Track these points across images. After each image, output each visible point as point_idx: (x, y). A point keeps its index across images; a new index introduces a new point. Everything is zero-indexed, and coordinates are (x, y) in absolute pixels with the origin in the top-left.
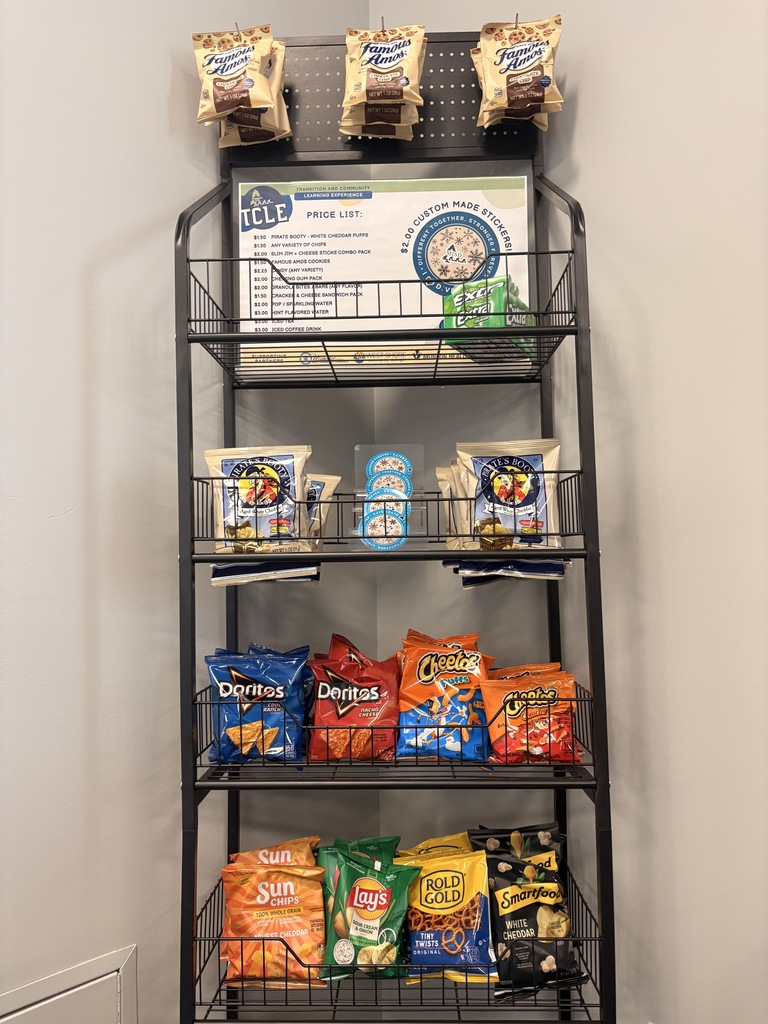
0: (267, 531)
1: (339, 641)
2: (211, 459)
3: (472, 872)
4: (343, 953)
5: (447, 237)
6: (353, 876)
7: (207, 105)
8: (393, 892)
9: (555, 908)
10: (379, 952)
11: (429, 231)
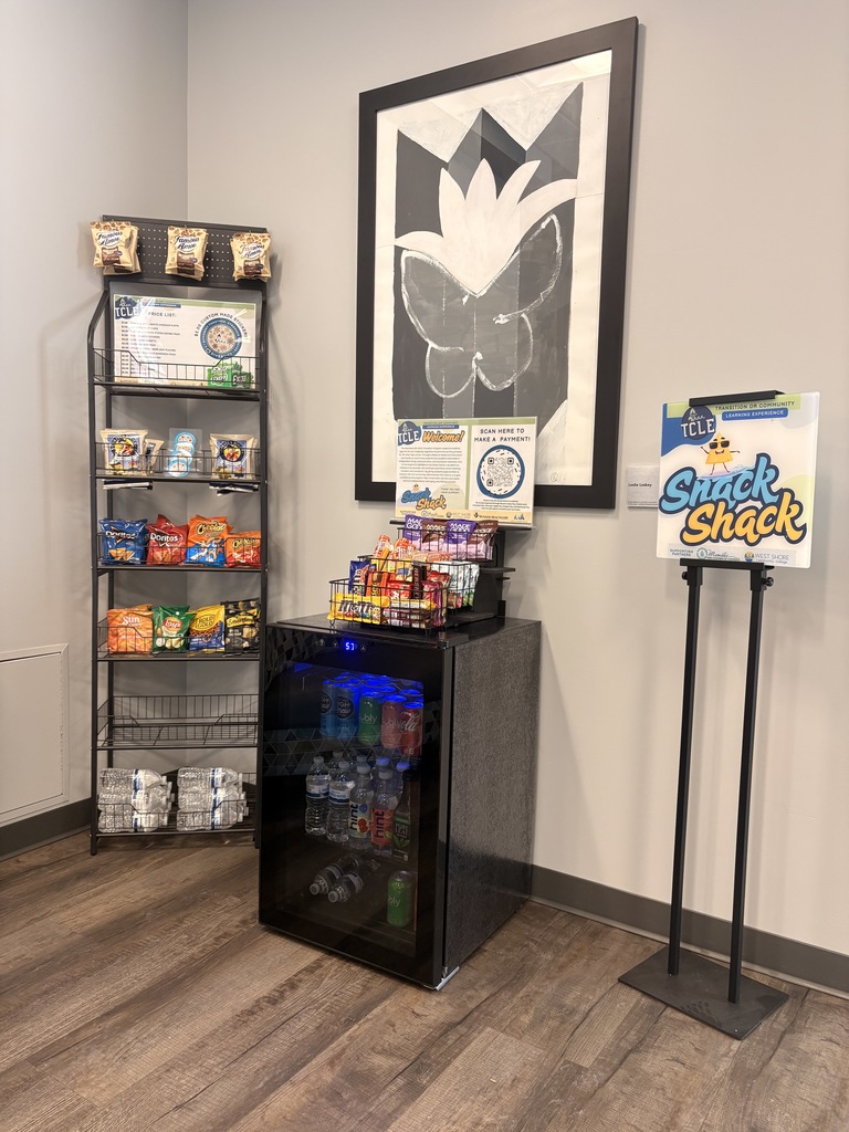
0: (127, 466)
1: (161, 517)
2: (104, 435)
3: (219, 613)
4: (159, 642)
5: (218, 330)
6: (165, 616)
7: (98, 261)
8: (183, 622)
9: (252, 626)
10: (176, 643)
11: (209, 326)
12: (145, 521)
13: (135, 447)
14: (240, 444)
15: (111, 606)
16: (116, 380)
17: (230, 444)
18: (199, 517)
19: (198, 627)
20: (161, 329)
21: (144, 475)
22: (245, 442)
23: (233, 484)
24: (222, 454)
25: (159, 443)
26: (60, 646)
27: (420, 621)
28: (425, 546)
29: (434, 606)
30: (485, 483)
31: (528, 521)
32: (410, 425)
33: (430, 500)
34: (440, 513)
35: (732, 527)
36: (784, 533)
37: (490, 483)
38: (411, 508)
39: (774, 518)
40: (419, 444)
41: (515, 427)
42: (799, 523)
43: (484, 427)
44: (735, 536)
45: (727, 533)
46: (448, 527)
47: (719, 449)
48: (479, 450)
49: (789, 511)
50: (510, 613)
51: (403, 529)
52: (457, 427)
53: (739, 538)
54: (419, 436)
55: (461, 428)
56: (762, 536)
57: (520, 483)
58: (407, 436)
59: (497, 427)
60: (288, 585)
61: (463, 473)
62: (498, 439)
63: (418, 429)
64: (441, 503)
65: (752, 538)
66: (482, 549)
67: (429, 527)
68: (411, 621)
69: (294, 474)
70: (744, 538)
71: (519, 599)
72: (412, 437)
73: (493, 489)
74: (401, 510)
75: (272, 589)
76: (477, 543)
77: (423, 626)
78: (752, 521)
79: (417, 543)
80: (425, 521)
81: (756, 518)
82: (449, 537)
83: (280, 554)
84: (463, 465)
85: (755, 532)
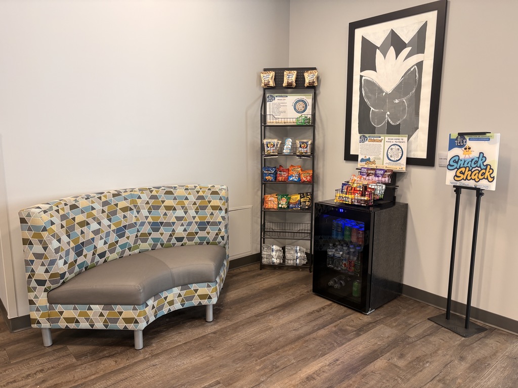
0: (272, 151)
1: (280, 166)
2: (265, 141)
3: (298, 197)
4: (280, 206)
5: (299, 104)
6: (282, 197)
7: (263, 85)
8: (287, 200)
9: (308, 201)
10: (285, 206)
11: (296, 102)
12: (275, 167)
13: (274, 145)
14: (306, 143)
15: (265, 195)
16: (268, 124)
17: (303, 143)
18: (292, 166)
19: (291, 201)
20: (281, 104)
21: (276, 154)
22: (308, 142)
23: (304, 156)
24: (300, 146)
25: (280, 142)
26: (250, 206)
27: (364, 204)
28: (368, 178)
29: (369, 199)
30: (389, 156)
31: (404, 169)
32: (364, 136)
33: (370, 161)
34: (373, 166)
35: (471, 176)
36: (487, 179)
37: (391, 156)
38: (363, 163)
39: (484, 174)
40: (367, 142)
41: (400, 138)
42: (492, 176)
43: (389, 138)
44: (471, 179)
45: (469, 178)
46: (376, 172)
47: (467, 150)
48: (387, 145)
49: (489, 172)
50: (397, 200)
51: (360, 172)
52: (380, 137)
53: (473, 180)
54: (367, 140)
55: (382, 138)
56: (480, 179)
57: (401, 157)
58: (363, 139)
59: (394, 138)
60: (321, 188)
61: (382, 153)
62: (394, 142)
63: (367, 137)
64: (374, 162)
65: (477, 180)
66: (387, 180)
67: (369, 172)
68: (361, 203)
69: (323, 151)
70: (474, 179)
71: (401, 196)
72: (365, 140)
73: (392, 159)
74: (360, 165)
75: (315, 189)
76: (385, 177)
77: (365, 205)
78: (477, 174)
79: (365, 177)
80: (368, 169)
81: (479, 173)
82: (376, 175)
83: (318, 177)
84: (382, 150)
85: (478, 178)
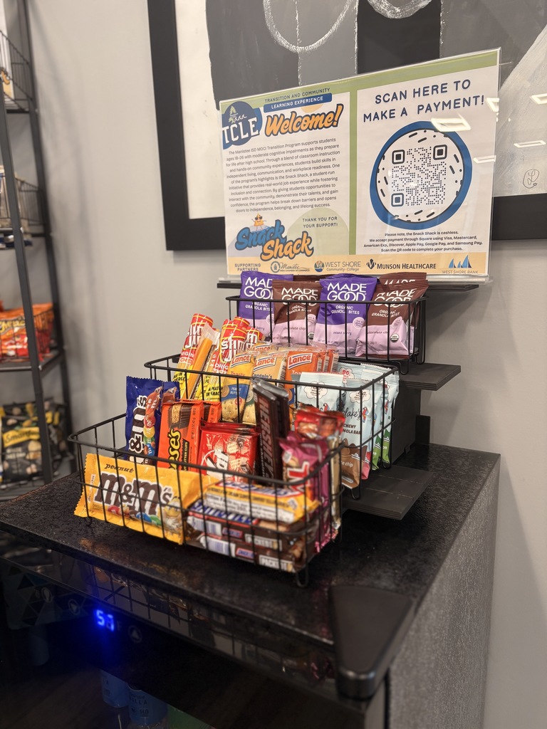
28: (281, 330)
30: (386, 202)
31: (480, 273)
32: (244, 109)
33: (284, 242)
34: (304, 265)
37: (398, 200)
38: (251, 258)
40: (259, 141)
41: (449, 78)
43: (382, 90)
46: (322, 291)
48: (373, 136)
51: (238, 299)
52: (328, 98)
54: (258, 126)
55: (337, 99)
57: (461, 195)
58: (236, 135)
59: (408, 86)
61: (343, 186)
62: (412, 110)
63: (256, 113)
64: (304, 245)
67: (286, 294)
72: (247, 130)
74: (235, 262)
79: (264, 324)
80: (279, 282)
82: (325, 311)
84: (344, 172)
